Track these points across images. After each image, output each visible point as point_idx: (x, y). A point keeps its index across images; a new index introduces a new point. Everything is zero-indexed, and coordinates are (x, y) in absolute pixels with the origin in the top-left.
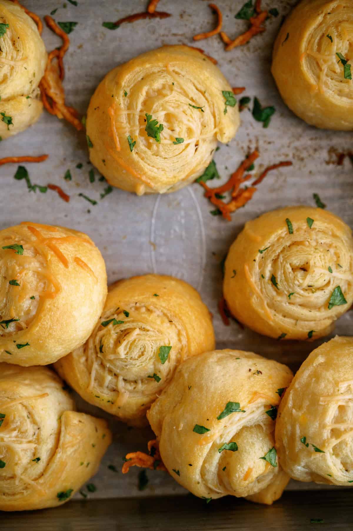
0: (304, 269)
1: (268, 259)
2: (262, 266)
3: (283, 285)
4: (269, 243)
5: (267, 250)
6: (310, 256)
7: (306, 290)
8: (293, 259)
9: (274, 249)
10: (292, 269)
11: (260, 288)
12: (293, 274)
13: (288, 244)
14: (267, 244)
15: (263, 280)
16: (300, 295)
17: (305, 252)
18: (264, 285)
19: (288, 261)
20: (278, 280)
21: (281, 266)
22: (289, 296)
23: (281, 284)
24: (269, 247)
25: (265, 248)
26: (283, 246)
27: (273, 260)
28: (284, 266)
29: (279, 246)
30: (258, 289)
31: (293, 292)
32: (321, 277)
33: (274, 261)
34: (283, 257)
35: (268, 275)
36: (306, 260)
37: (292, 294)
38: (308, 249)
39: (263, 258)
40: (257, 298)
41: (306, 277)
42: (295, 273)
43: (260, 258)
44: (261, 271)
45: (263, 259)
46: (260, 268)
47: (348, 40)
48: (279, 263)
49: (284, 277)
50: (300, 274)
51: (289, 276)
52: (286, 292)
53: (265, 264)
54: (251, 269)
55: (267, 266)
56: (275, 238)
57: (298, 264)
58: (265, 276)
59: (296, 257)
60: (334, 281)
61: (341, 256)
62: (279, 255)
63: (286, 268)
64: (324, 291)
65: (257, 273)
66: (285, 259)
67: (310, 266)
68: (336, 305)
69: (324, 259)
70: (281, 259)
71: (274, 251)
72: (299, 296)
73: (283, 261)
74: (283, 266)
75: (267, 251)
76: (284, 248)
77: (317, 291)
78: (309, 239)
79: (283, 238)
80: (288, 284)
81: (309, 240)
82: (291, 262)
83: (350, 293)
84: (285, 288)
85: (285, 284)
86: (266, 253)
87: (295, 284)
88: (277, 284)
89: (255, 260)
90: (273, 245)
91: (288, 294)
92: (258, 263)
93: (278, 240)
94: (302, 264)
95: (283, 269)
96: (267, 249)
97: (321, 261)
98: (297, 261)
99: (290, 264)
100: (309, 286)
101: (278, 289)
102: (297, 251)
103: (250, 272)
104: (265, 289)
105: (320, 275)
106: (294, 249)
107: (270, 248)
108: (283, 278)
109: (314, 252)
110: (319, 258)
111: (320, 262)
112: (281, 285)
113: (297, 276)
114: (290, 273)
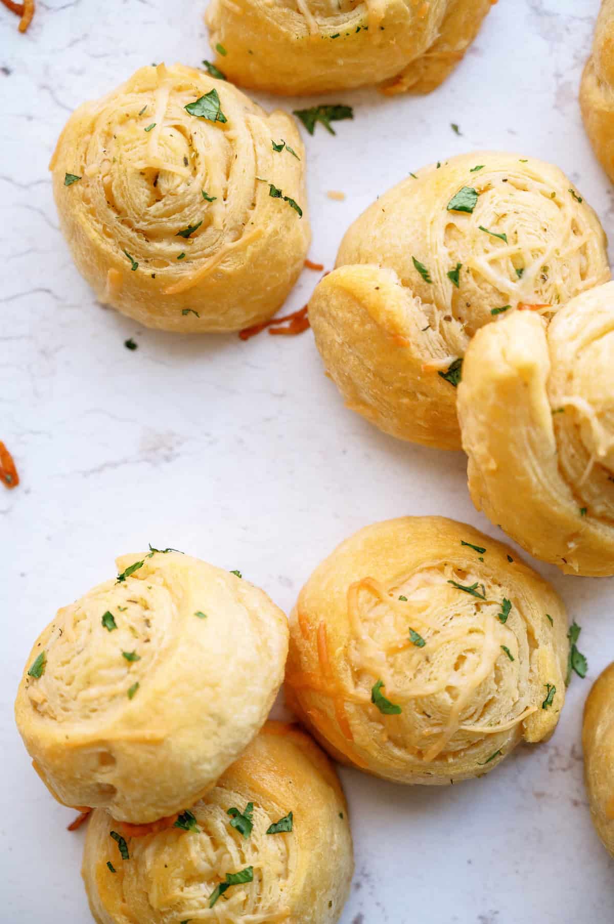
0: (154, 178)
1: (148, 251)
2: (161, 260)
3: (190, 214)
4: (117, 252)
5: (131, 256)
6: (129, 170)
7: (195, 169)
8: (137, 201)
9: (127, 242)
10: (158, 201)
11: (203, 259)
12: (166, 198)
13: (114, 215)
14: (120, 256)
15: (187, 255)
16: (205, 181)
17: (122, 182)
18: (197, 251)
19: (143, 211)
20: (183, 225)
21: (155, 222)
22: (210, 200)
23: (190, 219)
24: (125, 252)
25: (129, 259)
26: (120, 224)
27: (147, 241)
28: (155, 217)
29: (119, 232)
30: (208, 263)
31: (201, 194)
32: (166, 143)
33: (148, 239)
34: (138, 222)
35: (177, 247)
36: (137, 176)
37: (204, 194)
38: (116, 175)
39: (147, 261)
40: (224, 262)
41: (170, 172)
42: (163, 194)
43: (148, 265)
44: (172, 261)
45: (149, 259)
46: (167, 265)
47: (182, 890)
48: (150, 227)
49: (174, 214)
50: (164, 185)
51: (172, 206)
52: (205, 207)
53: (159, 255)
54: (170, 281)
55: (160, 250)
56: (107, 243)
57: (146, 191)
58: (179, 252)
59: (134, 197)
60: (173, 119)
61: (125, 112)
62: (137, 231)
63: (158, 213)
64: (193, 135)
65: (177, 267)
66: (142, 217)
67: (146, 169)
68: (219, 109)
69: (131, 141)
70: (142, 225)
71: (130, 240)
72: (207, 181)
73: (145, 220)
74: (155, 220)
75: (133, 254)
76: (123, 222)
77: (195, 148)
78: (99, 177)
79: (105, 226)
80: (188, 206)
81: (101, 176)
82: (145, 205)
83: (195, 85)
84: (197, 210)
85: (189, 211)
86: (137, 257)
87: (184, 193)
88: (190, 227)
89: (153, 276)
90: (121, 244)
91: (207, 203)
92: (158, 269)
93: (110, 236)
94: (145, 184)
95: (160, 219)
96: (128, 256)
97: (135, 148)
98: (142, 194)
99: (149, 206)
100: (186, 164)
101: (200, 224)
102: (123, 196)
103: (177, 282)
104: (205, 248)
105: (163, 146)
106: (119, 201)
107: (126, 249)
108: (177, 216)
109: (121, 163)
110: (130, 152)
111: (137, 149)
112: (193, 219)
113: (168, 191)
114: (165, 205)
